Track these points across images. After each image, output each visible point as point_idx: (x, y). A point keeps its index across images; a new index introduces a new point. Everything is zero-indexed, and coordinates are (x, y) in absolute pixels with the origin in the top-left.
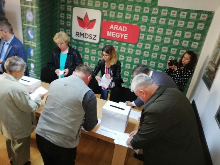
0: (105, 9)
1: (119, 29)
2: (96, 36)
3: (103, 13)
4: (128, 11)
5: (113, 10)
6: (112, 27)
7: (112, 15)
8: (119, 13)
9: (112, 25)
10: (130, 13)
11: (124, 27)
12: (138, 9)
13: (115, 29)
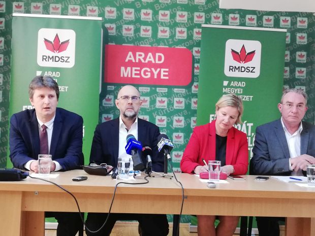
0: (111, 21)
4: (162, 22)
5: (130, 23)
6: (130, 57)
8: (143, 27)
9: (130, 53)
10: (166, 26)
11: (157, 54)
12: (182, 16)
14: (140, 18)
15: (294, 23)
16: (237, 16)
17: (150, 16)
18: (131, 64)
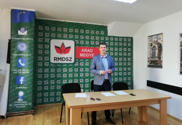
0: (77, 39)
1: (88, 51)
3: (75, 42)
5: (82, 40)
6: (83, 50)
7: (82, 42)
8: (86, 41)
9: (83, 49)
10: (93, 41)
11: (91, 49)
12: (97, 38)
13: (85, 51)
14: (85, 38)
15: (127, 40)
16: (113, 38)
17: (88, 38)
18: (83, 53)
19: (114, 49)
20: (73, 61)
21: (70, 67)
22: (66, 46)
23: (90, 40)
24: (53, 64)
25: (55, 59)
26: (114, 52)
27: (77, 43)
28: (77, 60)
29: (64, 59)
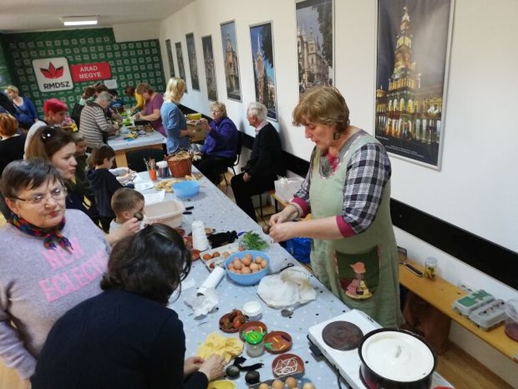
0: (69, 55)
1: (90, 69)
2: (68, 82)
3: (68, 60)
4: (92, 52)
5: (78, 54)
6: (82, 70)
7: (78, 58)
8: (84, 56)
9: (82, 68)
10: (95, 54)
11: (94, 67)
14: (82, 52)
18: (83, 73)
19: (130, 62)
20: (71, 86)
21: (70, 95)
22: (56, 66)
23: (89, 54)
24: (44, 93)
25: (46, 86)
26: (132, 65)
27: (71, 60)
28: (77, 84)
29: (58, 85)
